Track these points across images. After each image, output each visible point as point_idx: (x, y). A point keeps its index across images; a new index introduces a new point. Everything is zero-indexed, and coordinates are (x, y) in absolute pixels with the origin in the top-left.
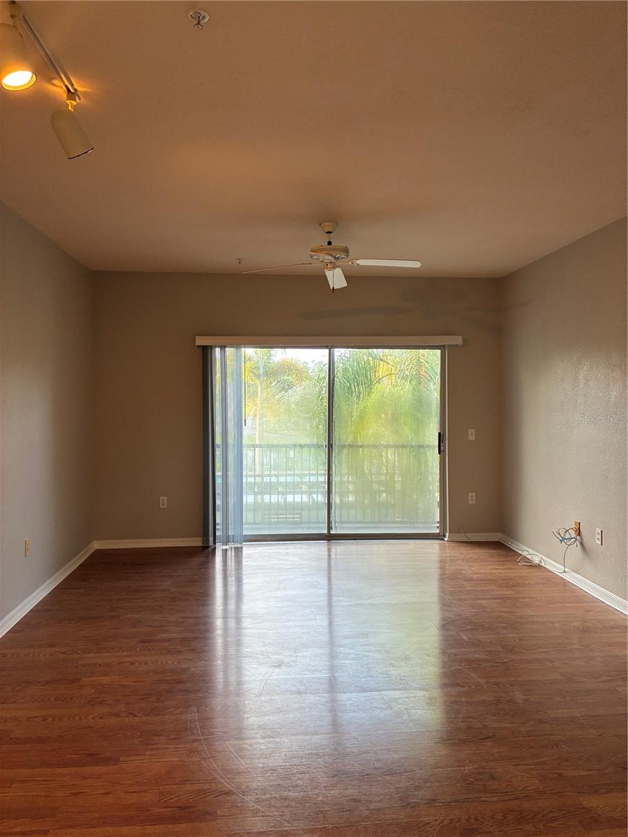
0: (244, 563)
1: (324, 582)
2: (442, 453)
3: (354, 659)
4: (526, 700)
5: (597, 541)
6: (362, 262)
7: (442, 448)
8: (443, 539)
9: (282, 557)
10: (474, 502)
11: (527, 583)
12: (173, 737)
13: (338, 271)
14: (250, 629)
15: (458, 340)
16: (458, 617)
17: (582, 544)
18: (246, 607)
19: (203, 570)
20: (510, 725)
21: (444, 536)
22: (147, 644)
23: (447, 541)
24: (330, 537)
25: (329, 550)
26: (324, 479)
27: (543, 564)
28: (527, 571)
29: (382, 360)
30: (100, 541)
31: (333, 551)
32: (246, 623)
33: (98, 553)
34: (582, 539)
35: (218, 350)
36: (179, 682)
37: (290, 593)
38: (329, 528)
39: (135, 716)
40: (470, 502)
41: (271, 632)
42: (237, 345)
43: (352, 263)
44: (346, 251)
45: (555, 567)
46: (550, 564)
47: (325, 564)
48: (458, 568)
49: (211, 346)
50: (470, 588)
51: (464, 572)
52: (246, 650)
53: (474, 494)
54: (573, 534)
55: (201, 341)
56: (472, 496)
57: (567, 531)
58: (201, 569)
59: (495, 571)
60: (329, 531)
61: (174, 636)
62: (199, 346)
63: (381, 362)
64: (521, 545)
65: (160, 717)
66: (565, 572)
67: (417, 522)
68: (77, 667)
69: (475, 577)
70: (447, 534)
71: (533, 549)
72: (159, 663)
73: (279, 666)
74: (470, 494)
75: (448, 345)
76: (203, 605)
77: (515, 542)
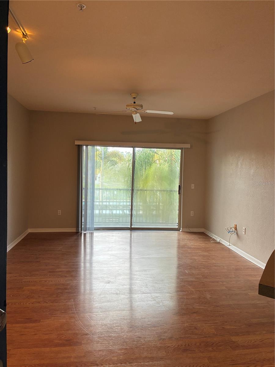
0: (94, 239)
1: (129, 248)
2: (180, 194)
3: (140, 280)
4: (211, 298)
5: (243, 233)
6: (148, 111)
7: (180, 192)
8: (179, 231)
9: (111, 237)
11: (214, 250)
12: (63, 311)
13: (138, 115)
14: (97, 267)
15: (188, 146)
16: (185, 264)
17: (237, 234)
18: (95, 258)
19: (76, 242)
20: (203, 308)
21: (180, 229)
22: (52, 273)
23: (181, 231)
24: (132, 229)
25: (131, 235)
26: (129, 204)
27: (221, 242)
28: (214, 245)
29: (156, 153)
30: (31, 229)
31: (133, 235)
32: (94, 265)
33: (30, 234)
34: (237, 232)
35: (84, 147)
36: (66, 289)
37: (113, 252)
38: (131, 225)
39: (47, 303)
40: (191, 215)
41: (105, 269)
42: (93, 145)
43: (144, 111)
44: (142, 106)
45: (226, 243)
46: (224, 242)
47: (129, 240)
48: (185, 243)
49: (82, 145)
50: (190, 252)
51: (187, 245)
52: (94, 276)
54: (234, 229)
55: (77, 143)
56: (192, 213)
57: (231, 228)
58: (75, 242)
59: (201, 244)
60: (131, 226)
61: (64, 270)
62: (76, 145)
63: (156, 154)
64: (212, 234)
65: (58, 303)
66: (230, 245)
67: (169, 223)
68: (22, 282)
69: (192, 247)
70: (181, 229)
71: (217, 236)
72: (57, 281)
73: (109, 283)
74: (191, 212)
75: (184, 148)
76: (76, 257)
77: (210, 232)
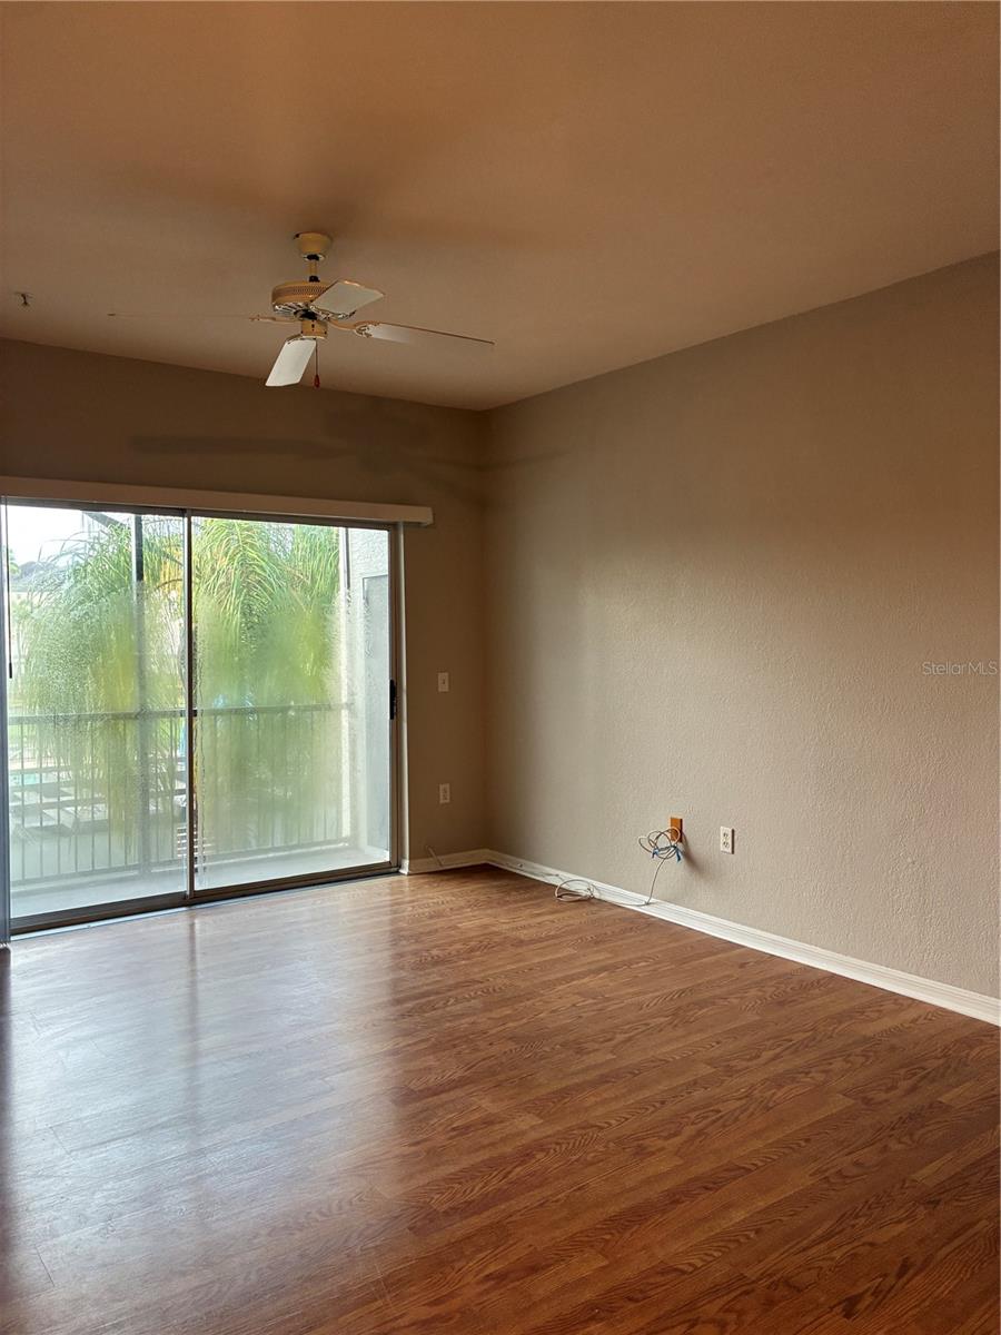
2: (395, 717)
5: (722, 848)
7: (394, 709)
10: (448, 801)
11: (608, 932)
15: (424, 515)
17: (687, 856)
21: (399, 866)
23: (409, 875)
24: (192, 900)
27: (596, 895)
28: (584, 911)
31: (198, 927)
34: (687, 846)
40: (442, 801)
45: (630, 900)
46: (614, 894)
48: (478, 922)
50: (537, 960)
51: (494, 929)
53: (448, 786)
54: (668, 840)
56: (444, 791)
59: (539, 919)
60: (192, 885)
66: (648, 904)
69: (521, 935)
70: (406, 863)
74: (442, 787)
75: (405, 523)
77: (529, 863)
